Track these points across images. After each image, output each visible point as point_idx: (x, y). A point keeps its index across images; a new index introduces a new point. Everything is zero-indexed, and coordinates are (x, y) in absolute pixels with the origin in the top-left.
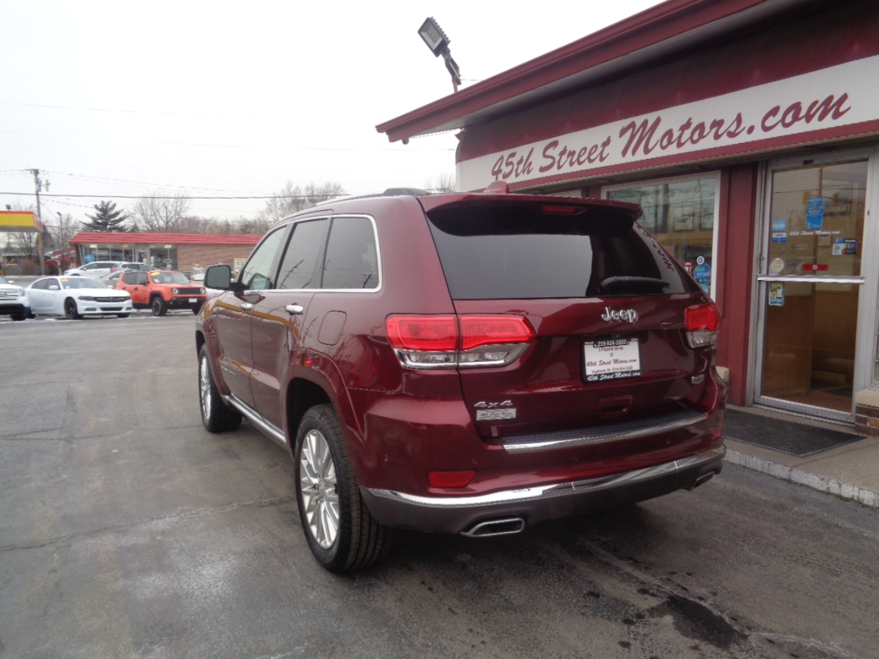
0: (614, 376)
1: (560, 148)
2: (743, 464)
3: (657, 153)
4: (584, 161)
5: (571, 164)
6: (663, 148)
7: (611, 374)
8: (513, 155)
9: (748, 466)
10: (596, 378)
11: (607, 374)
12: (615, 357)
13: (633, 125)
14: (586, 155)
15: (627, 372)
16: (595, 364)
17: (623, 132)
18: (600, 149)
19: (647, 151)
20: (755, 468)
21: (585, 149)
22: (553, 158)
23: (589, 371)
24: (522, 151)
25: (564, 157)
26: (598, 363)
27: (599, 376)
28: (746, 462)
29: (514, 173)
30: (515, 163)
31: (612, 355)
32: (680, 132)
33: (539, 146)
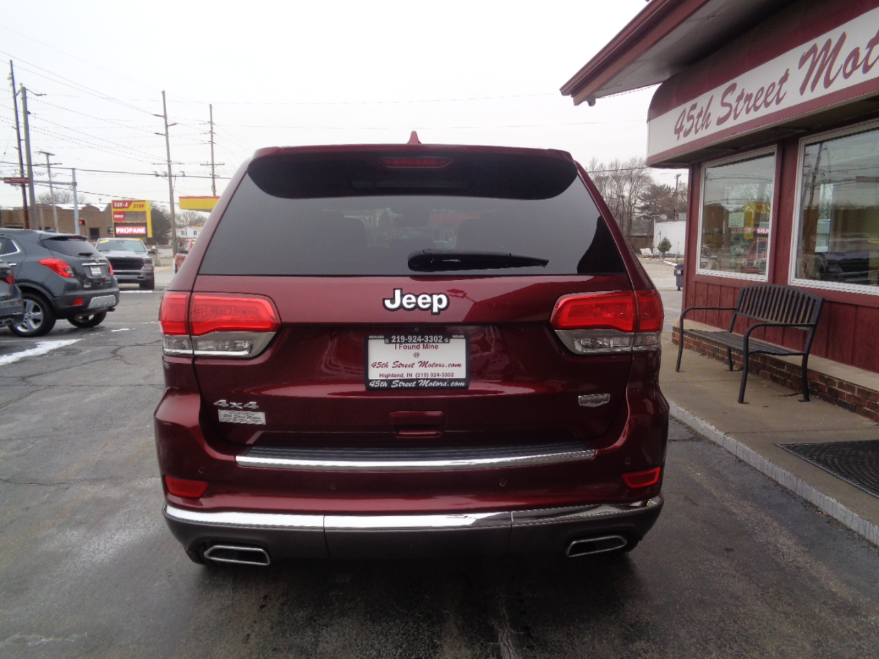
0: (418, 384)
1: (737, 92)
2: (862, 532)
3: (840, 84)
4: (760, 106)
5: (748, 111)
6: (846, 76)
7: (411, 381)
8: (694, 107)
9: (867, 537)
10: (385, 385)
11: (405, 381)
12: (423, 358)
13: (814, 49)
14: (763, 98)
15: (443, 380)
16: (386, 366)
17: (803, 61)
18: (777, 87)
19: (828, 83)
20: (875, 543)
21: (762, 89)
22: (730, 105)
23: (374, 374)
24: (702, 101)
25: (742, 102)
26: (391, 365)
27: (390, 382)
28: (865, 531)
29: (694, 129)
30: (695, 116)
31: (417, 355)
32: (868, 49)
33: (718, 92)
